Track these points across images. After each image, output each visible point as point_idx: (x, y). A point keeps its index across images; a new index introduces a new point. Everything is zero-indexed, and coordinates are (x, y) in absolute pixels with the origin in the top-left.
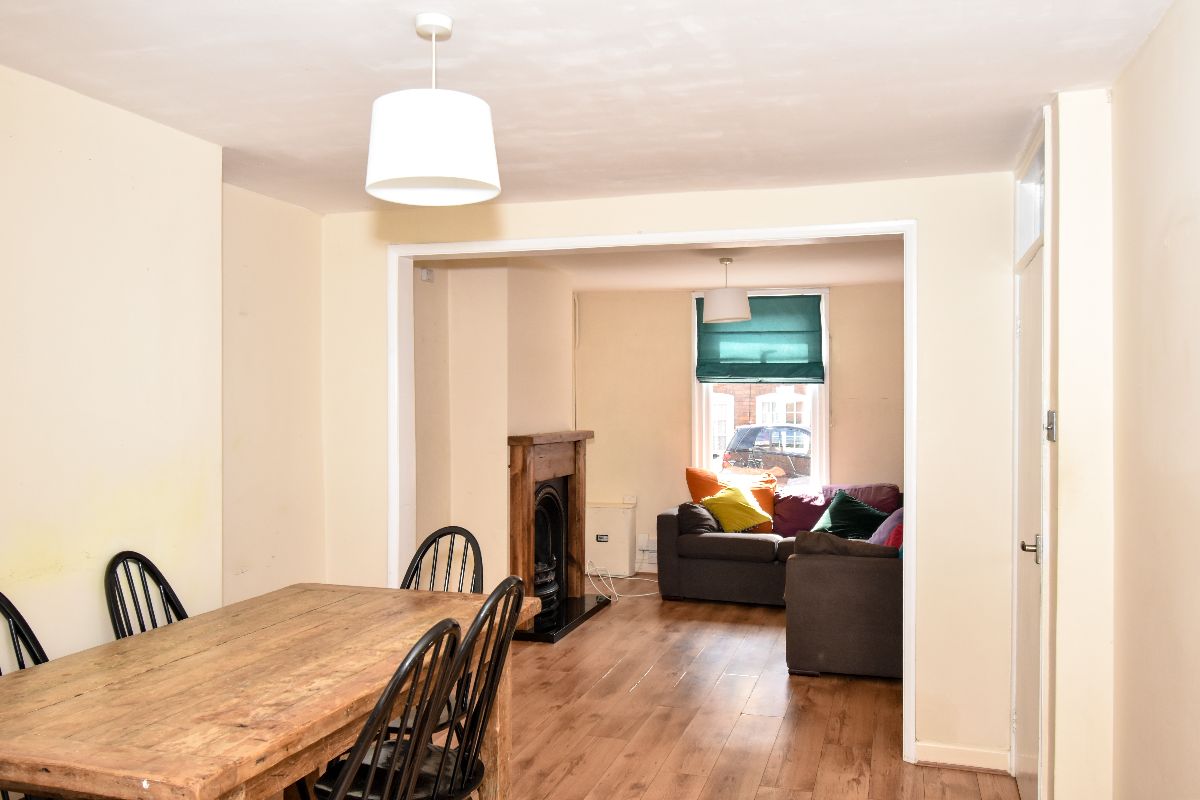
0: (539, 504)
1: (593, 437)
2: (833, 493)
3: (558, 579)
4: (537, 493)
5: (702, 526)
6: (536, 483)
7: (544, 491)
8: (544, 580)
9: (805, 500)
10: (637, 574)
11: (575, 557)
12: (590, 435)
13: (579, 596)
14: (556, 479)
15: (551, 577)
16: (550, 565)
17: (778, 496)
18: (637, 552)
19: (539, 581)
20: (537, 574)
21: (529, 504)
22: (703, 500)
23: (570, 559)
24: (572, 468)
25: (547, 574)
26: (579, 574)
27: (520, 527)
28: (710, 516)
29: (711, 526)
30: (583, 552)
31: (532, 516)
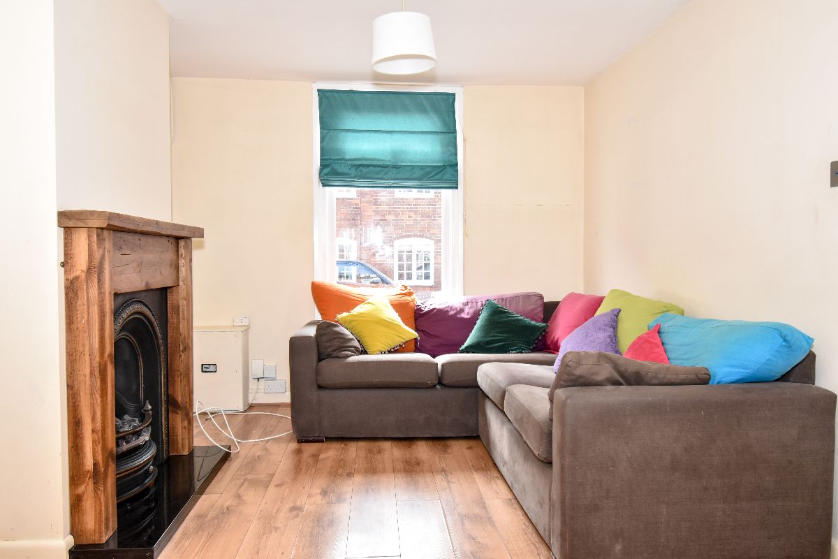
0: (122, 329)
1: (202, 236)
2: (479, 304)
3: (155, 437)
4: (116, 313)
5: (347, 348)
6: (116, 295)
7: (131, 309)
8: (134, 443)
9: (452, 313)
10: (251, 407)
11: (179, 400)
12: (200, 233)
13: (186, 453)
14: (148, 290)
15: (146, 437)
16: (142, 418)
17: (420, 310)
18: (251, 379)
19: (125, 447)
20: (121, 438)
21: (102, 329)
22: (338, 316)
23: (173, 404)
24: (174, 276)
25: (137, 434)
26: (186, 423)
27: (85, 369)
28: (352, 336)
29: (355, 347)
30: (191, 392)
31: (109, 348)
